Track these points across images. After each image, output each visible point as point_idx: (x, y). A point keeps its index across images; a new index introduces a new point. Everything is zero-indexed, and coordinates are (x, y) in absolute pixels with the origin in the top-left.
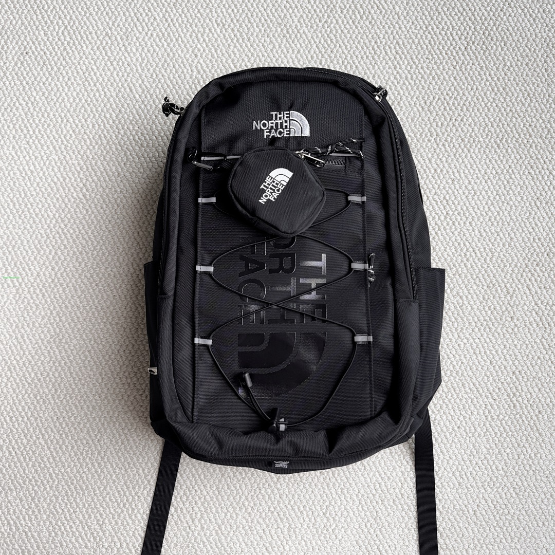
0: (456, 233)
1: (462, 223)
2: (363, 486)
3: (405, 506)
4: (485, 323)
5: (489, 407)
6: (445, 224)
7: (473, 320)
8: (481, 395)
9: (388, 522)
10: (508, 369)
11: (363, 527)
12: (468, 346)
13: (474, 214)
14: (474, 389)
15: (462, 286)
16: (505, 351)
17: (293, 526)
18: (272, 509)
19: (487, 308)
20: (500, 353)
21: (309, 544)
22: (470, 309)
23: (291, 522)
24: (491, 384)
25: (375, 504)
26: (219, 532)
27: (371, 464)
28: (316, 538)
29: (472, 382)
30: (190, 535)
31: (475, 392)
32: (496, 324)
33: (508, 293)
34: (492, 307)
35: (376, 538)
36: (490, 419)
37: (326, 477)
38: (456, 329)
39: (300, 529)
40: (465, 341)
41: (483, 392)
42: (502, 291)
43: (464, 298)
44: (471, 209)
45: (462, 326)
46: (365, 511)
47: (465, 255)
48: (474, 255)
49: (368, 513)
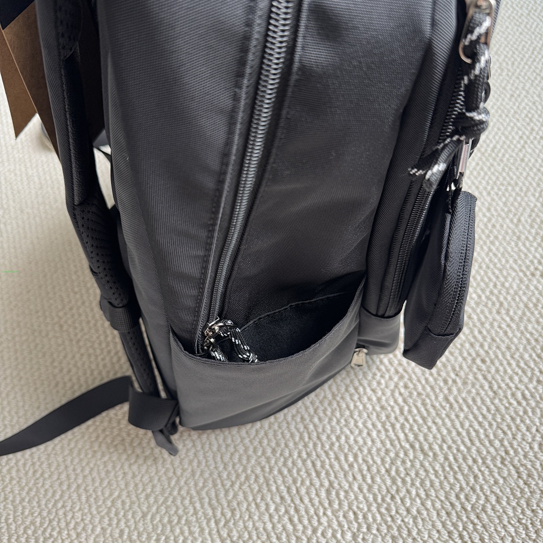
2: (449, 432)
3: (522, 469)
9: (496, 494)
11: (453, 498)
17: (336, 485)
18: (304, 455)
21: (360, 517)
23: (332, 478)
25: (470, 462)
26: (219, 481)
27: (461, 401)
28: (374, 509)
30: (173, 483)
35: (476, 521)
37: (390, 414)
39: (346, 492)
46: (455, 473)
49: (460, 477)
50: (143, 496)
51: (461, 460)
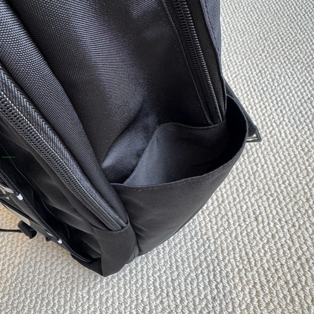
0: (266, 115)
1: (273, 109)
4: (275, 194)
5: (258, 286)
6: (258, 106)
7: (264, 188)
8: (252, 268)
10: (293, 250)
12: (251, 211)
13: (286, 105)
14: (245, 258)
15: (260, 155)
16: (293, 230)
19: (281, 182)
20: (286, 230)
22: (263, 176)
24: (268, 261)
29: (245, 250)
31: (245, 263)
32: (288, 200)
33: (308, 175)
34: (287, 182)
36: (255, 303)
38: (243, 191)
40: (249, 204)
41: (256, 265)
42: (301, 171)
43: (259, 165)
44: (284, 101)
45: (250, 189)
47: (270, 132)
48: (278, 135)
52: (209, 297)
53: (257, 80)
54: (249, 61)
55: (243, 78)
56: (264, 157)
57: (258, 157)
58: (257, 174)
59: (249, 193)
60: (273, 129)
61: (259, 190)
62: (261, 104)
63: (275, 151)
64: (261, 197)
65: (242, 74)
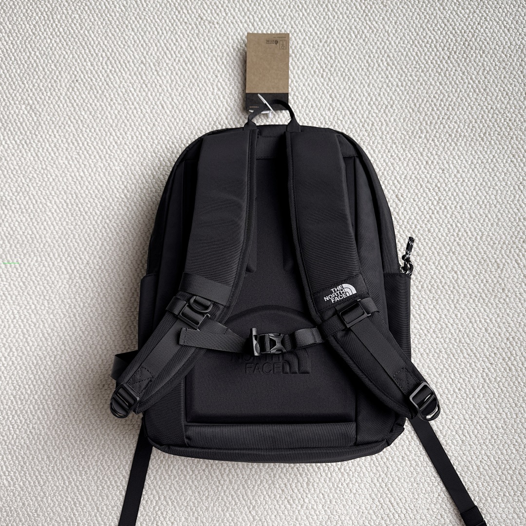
50: (204, 498)
51: (380, 459)
52: (457, 390)
53: (428, 176)
54: (412, 152)
55: (413, 177)
56: (460, 263)
57: (455, 264)
58: (459, 282)
59: (458, 300)
60: (459, 231)
61: (465, 295)
62: (441, 205)
63: (467, 254)
64: (468, 302)
65: (410, 173)
